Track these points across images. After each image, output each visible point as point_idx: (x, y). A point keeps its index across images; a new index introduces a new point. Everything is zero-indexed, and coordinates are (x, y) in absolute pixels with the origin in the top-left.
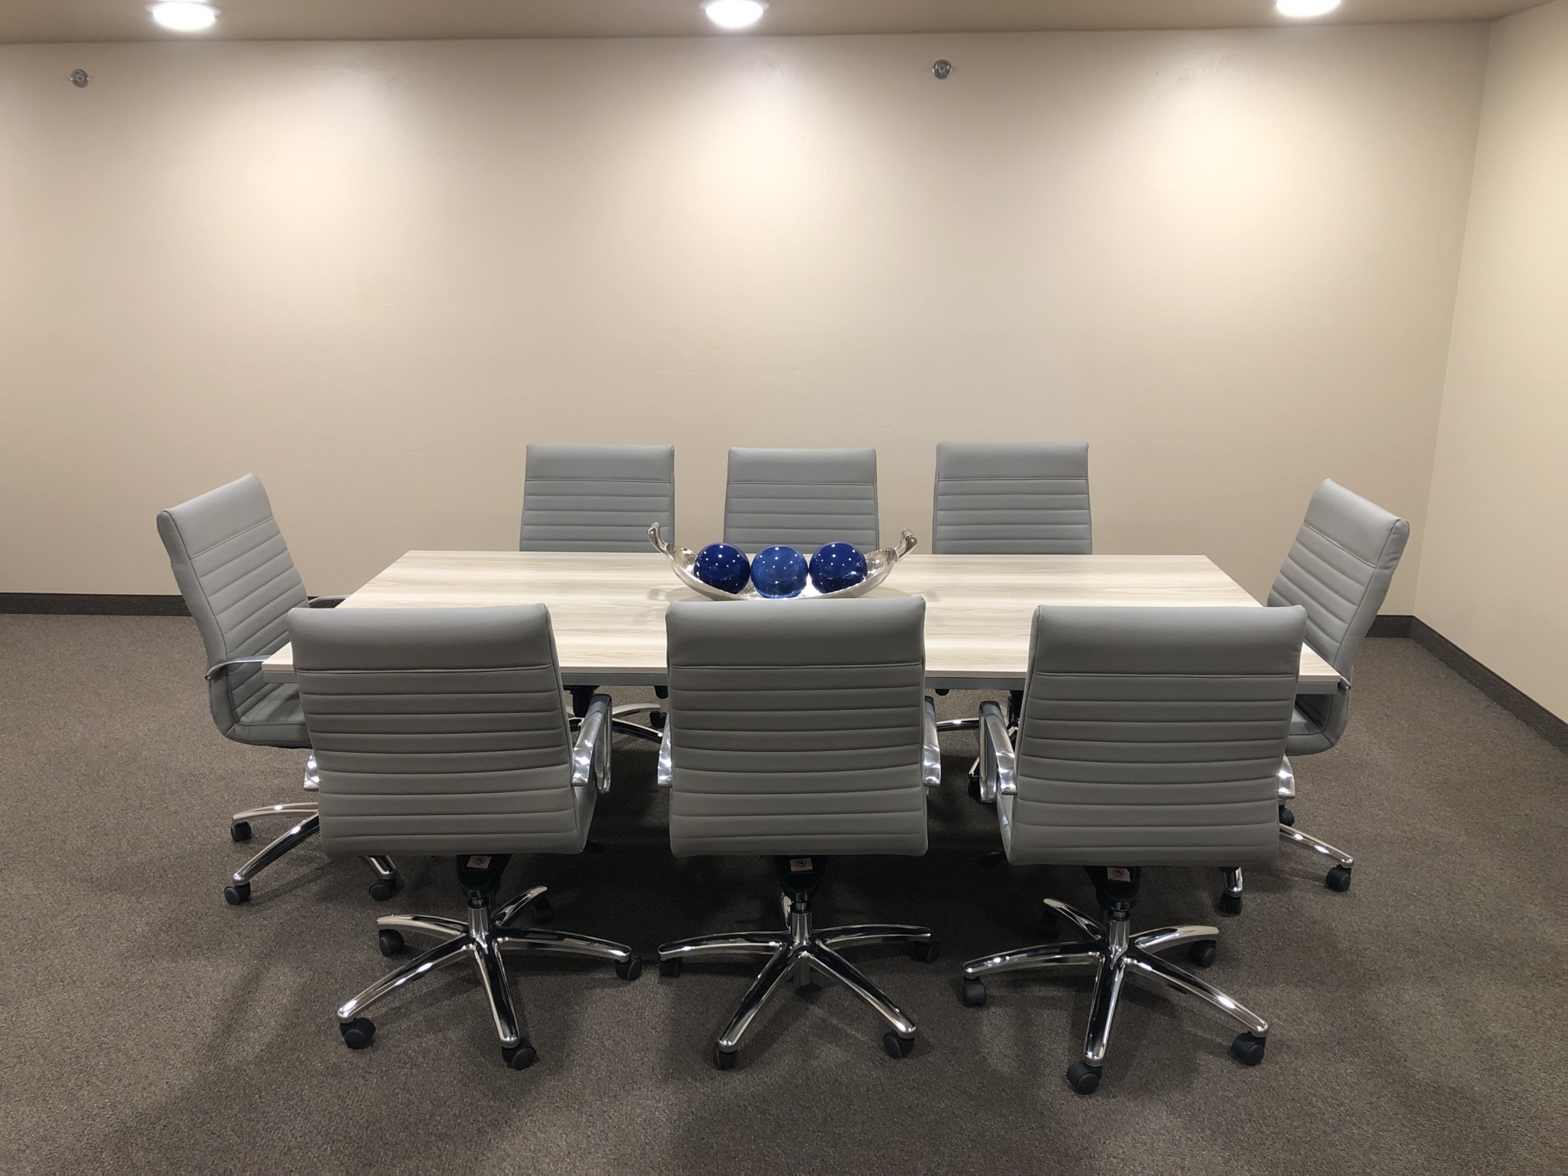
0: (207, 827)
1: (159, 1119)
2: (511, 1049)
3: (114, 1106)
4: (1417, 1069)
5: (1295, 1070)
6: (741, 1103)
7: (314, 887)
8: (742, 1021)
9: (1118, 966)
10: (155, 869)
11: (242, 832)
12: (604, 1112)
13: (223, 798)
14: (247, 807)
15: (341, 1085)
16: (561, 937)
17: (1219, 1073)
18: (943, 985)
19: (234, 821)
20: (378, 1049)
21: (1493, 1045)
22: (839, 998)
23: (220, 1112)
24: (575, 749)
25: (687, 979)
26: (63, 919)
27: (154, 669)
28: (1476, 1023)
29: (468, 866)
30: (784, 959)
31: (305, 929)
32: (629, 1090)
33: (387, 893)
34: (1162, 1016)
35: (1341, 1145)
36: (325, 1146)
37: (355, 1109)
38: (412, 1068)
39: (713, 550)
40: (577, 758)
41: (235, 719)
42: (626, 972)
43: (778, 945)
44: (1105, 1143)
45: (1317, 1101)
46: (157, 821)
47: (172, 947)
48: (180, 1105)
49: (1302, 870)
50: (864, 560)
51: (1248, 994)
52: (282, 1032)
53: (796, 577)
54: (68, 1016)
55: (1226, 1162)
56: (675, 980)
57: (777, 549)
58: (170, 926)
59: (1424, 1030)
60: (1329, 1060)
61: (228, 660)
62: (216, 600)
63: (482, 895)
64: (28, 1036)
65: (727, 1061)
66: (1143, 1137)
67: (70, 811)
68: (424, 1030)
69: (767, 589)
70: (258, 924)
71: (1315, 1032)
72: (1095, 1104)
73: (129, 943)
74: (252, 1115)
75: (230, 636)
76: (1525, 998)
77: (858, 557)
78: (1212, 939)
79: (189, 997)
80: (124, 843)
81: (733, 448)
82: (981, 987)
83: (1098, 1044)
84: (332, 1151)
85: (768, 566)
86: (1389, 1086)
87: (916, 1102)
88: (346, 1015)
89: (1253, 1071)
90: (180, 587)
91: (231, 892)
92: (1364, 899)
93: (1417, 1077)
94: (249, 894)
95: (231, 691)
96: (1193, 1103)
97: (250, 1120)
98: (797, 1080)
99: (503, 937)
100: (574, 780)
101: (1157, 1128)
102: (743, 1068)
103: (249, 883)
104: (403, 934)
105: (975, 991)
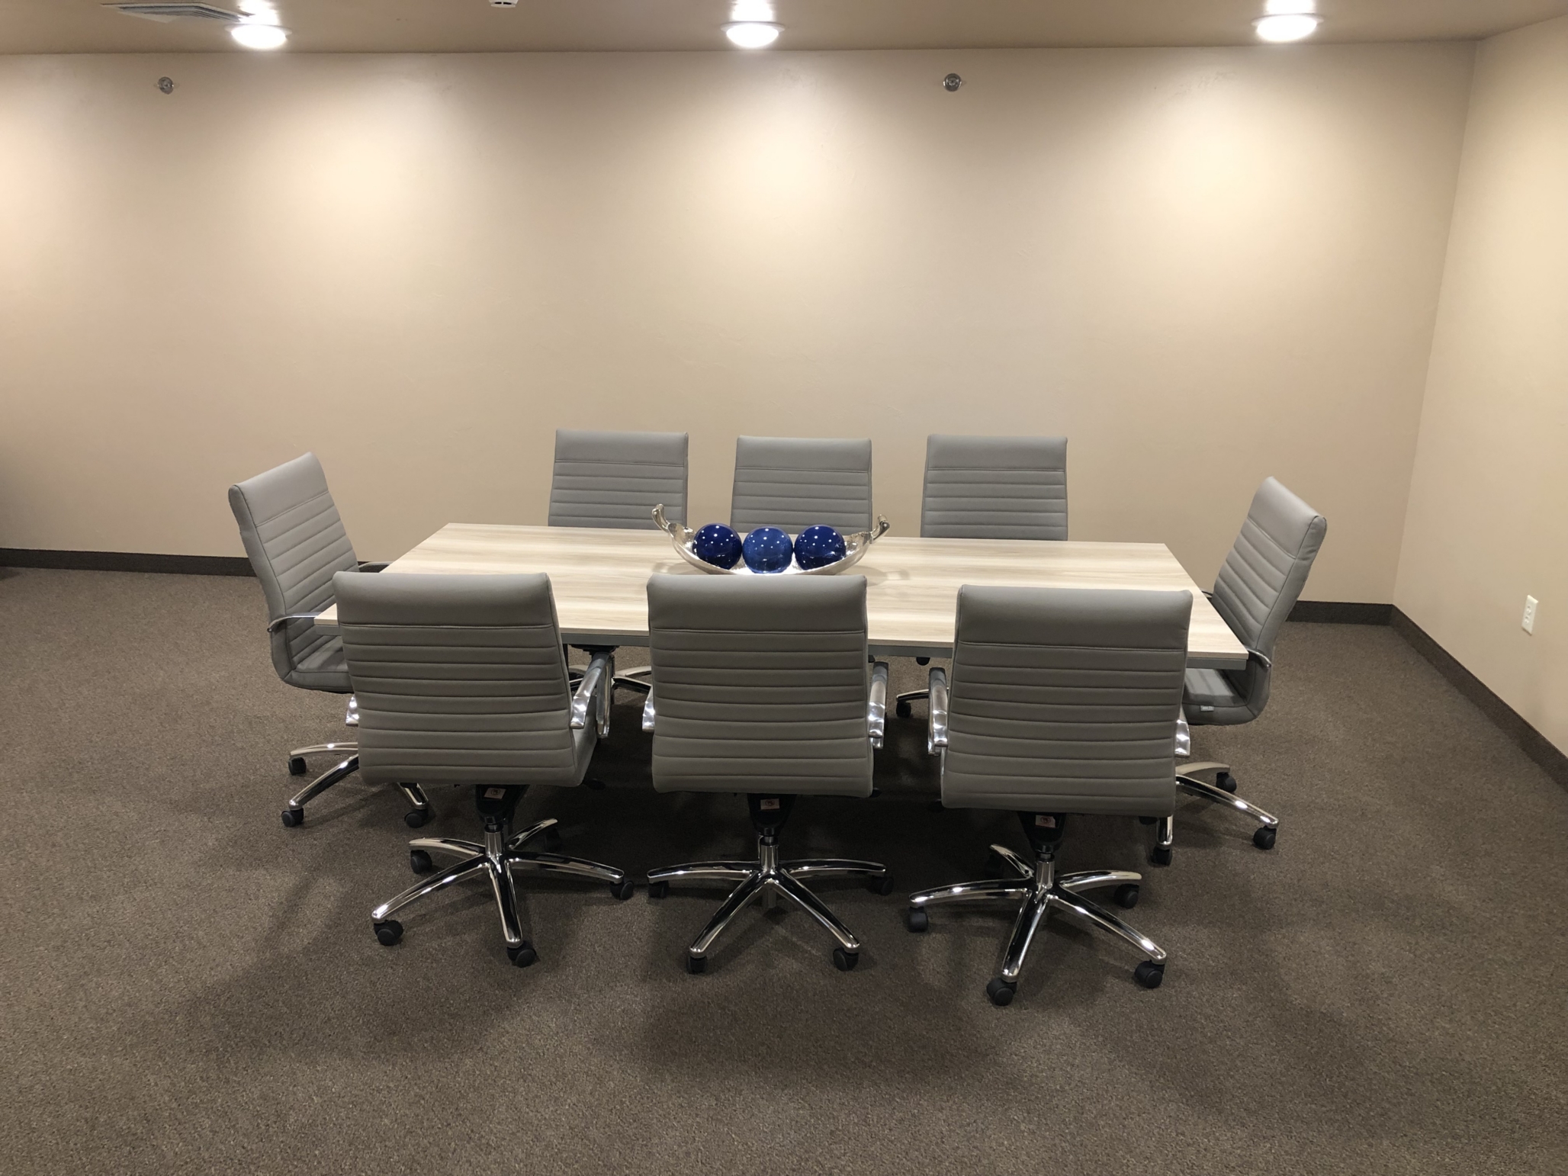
0: (269, 762)
1: (224, 992)
2: (514, 949)
3: (186, 981)
4: (1296, 997)
5: (1188, 993)
6: (706, 1001)
7: (359, 815)
8: (711, 933)
9: (1042, 901)
10: (223, 795)
11: (298, 767)
12: (590, 1003)
13: (282, 737)
14: (303, 746)
15: (374, 973)
16: (567, 861)
17: (1121, 993)
18: (893, 914)
19: (291, 756)
20: (405, 946)
21: (1369, 981)
22: (801, 921)
23: (274, 989)
24: (575, 697)
25: (671, 901)
26: (146, 833)
27: (225, 624)
28: (1358, 961)
29: (486, 796)
30: (753, 883)
31: (348, 849)
32: (612, 987)
33: (420, 822)
34: (1082, 947)
35: (1213, 1053)
36: (358, 1018)
37: (384, 992)
38: (432, 963)
39: (710, 529)
40: (576, 706)
41: (293, 667)
42: (620, 892)
43: (748, 872)
44: (1010, 1044)
45: (1201, 1018)
46: (226, 756)
47: (237, 859)
48: (241, 983)
49: (1234, 830)
50: (843, 542)
51: (1161, 931)
52: (326, 930)
53: (781, 556)
54: (150, 910)
55: (1111, 1062)
56: (661, 901)
57: (767, 530)
58: (236, 843)
59: (1310, 966)
60: (1220, 986)
61: (287, 615)
62: (277, 564)
63: (496, 820)
64: (116, 925)
65: (697, 966)
66: (1045, 1041)
67: (153, 743)
68: (445, 933)
69: (756, 565)
70: (309, 844)
71: (1213, 964)
72: (1009, 1013)
73: (202, 855)
74: (299, 992)
75: (289, 594)
76: (1409, 943)
77: (838, 539)
78: (1135, 884)
79: (250, 899)
80: (199, 772)
81: (742, 436)
82: (923, 915)
83: (1013, 964)
84: (364, 1022)
85: (757, 544)
86: (1267, 1009)
87: (854, 1006)
88: (379, 916)
89: (1151, 993)
90: (247, 552)
91: (288, 817)
92: (1285, 857)
93: (1294, 1003)
94: (303, 818)
95: (290, 642)
96: (1093, 1016)
97: (297, 996)
98: (756, 984)
99: (514, 858)
100: (572, 724)
101: (1057, 1034)
102: (712, 973)
103: (302, 809)
104: (432, 856)
105: (918, 919)
